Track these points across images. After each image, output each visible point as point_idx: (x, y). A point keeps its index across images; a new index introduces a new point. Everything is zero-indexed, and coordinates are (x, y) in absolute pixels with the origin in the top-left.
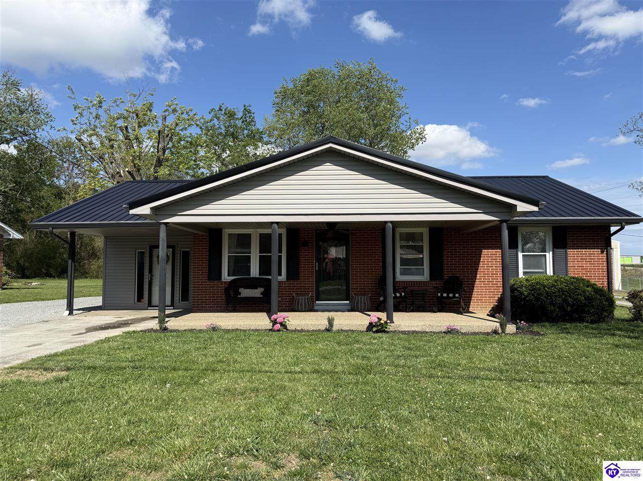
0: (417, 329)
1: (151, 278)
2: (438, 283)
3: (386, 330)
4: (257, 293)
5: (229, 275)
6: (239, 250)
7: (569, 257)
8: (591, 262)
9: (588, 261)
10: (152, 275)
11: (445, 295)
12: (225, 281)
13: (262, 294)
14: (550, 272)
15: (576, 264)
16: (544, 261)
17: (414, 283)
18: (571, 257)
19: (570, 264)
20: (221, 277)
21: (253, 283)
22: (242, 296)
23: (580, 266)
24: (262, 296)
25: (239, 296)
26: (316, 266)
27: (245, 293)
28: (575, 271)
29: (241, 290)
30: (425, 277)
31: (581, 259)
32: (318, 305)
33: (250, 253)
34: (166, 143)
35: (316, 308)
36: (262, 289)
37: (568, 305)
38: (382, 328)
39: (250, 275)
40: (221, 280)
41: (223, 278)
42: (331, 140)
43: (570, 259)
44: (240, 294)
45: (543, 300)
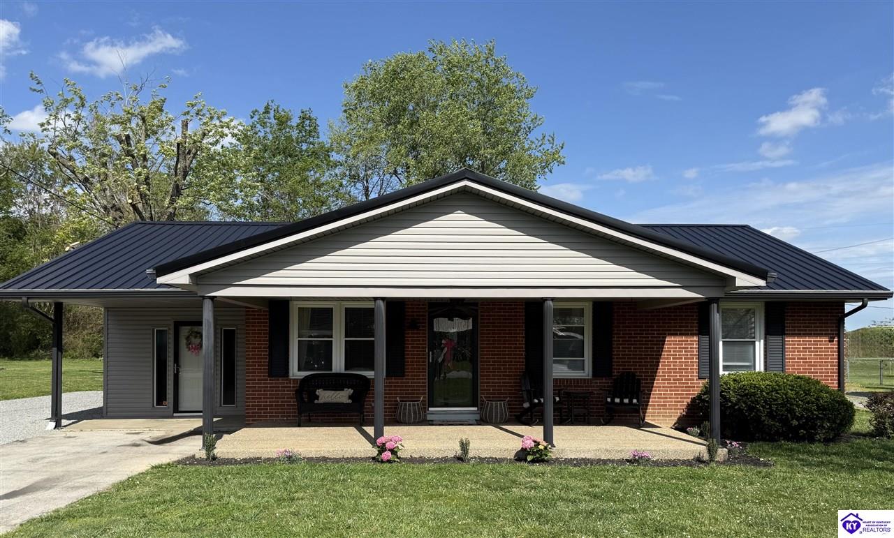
0: (589, 456)
1: (177, 369)
2: (604, 382)
3: (546, 458)
4: (343, 396)
5: (299, 369)
6: (315, 333)
7: (787, 345)
8: (817, 352)
9: (812, 352)
10: (178, 365)
11: (617, 400)
12: (294, 378)
13: (350, 397)
14: (760, 366)
15: (796, 355)
16: (752, 350)
17: (571, 382)
18: (790, 345)
19: (789, 355)
20: (288, 373)
21: (336, 382)
22: (321, 401)
23: (802, 359)
24: (350, 401)
25: (316, 401)
26: (429, 356)
27: (325, 396)
28: (794, 365)
29: (320, 392)
30: (586, 373)
31: (804, 348)
32: (432, 413)
33: (332, 337)
34: (188, 162)
35: (429, 417)
36: (351, 391)
37: (795, 417)
38: (541, 456)
39: (331, 370)
40: (288, 376)
41: (291, 374)
42: (467, 176)
43: (788, 348)
44: (317, 397)
45: (759, 410)
